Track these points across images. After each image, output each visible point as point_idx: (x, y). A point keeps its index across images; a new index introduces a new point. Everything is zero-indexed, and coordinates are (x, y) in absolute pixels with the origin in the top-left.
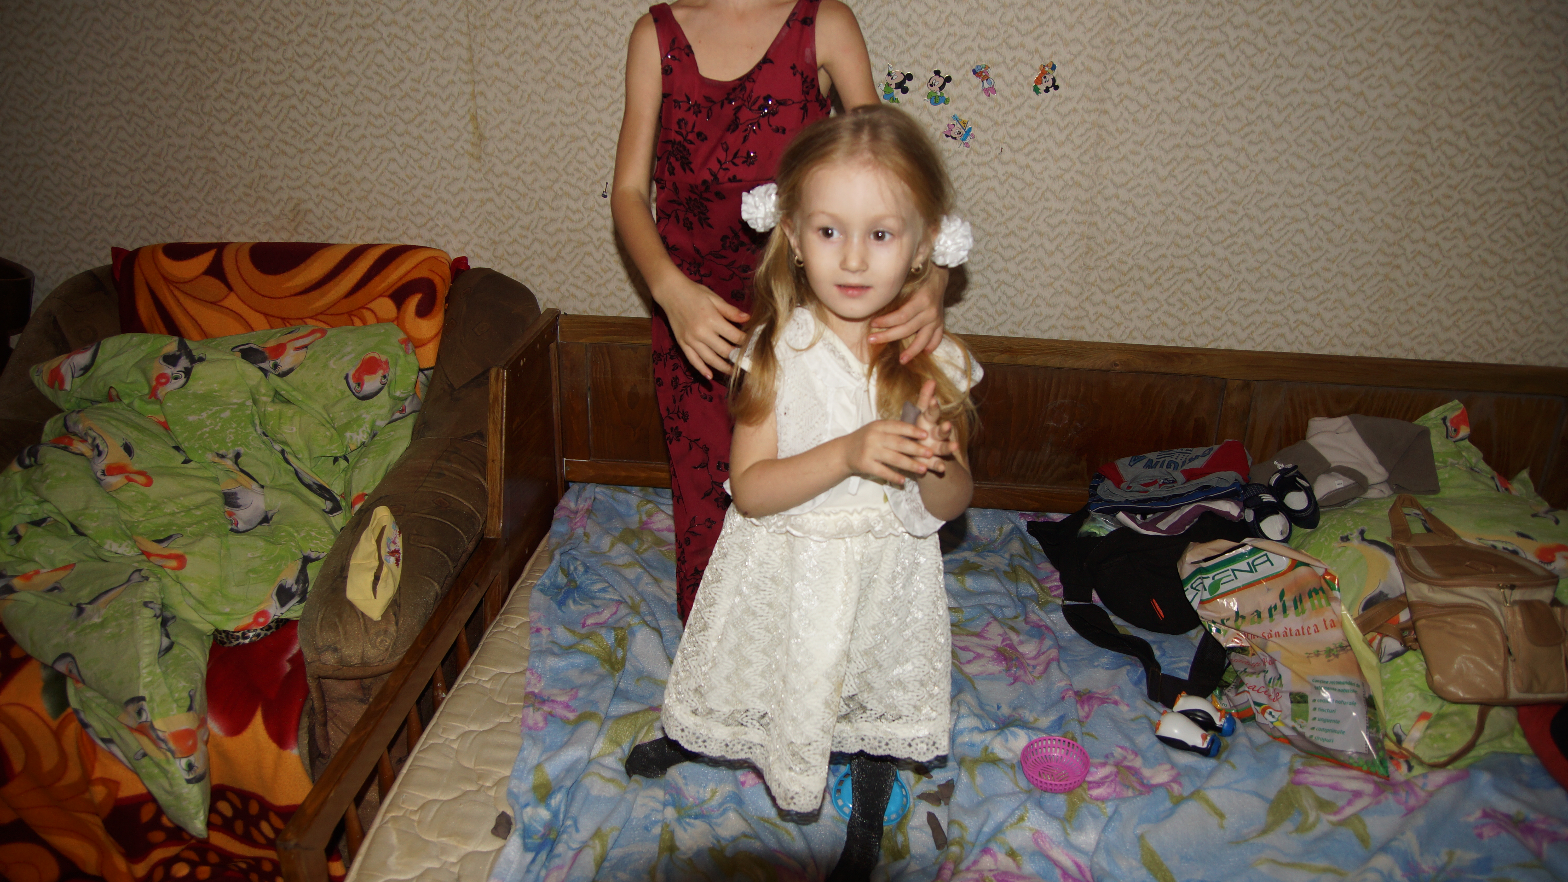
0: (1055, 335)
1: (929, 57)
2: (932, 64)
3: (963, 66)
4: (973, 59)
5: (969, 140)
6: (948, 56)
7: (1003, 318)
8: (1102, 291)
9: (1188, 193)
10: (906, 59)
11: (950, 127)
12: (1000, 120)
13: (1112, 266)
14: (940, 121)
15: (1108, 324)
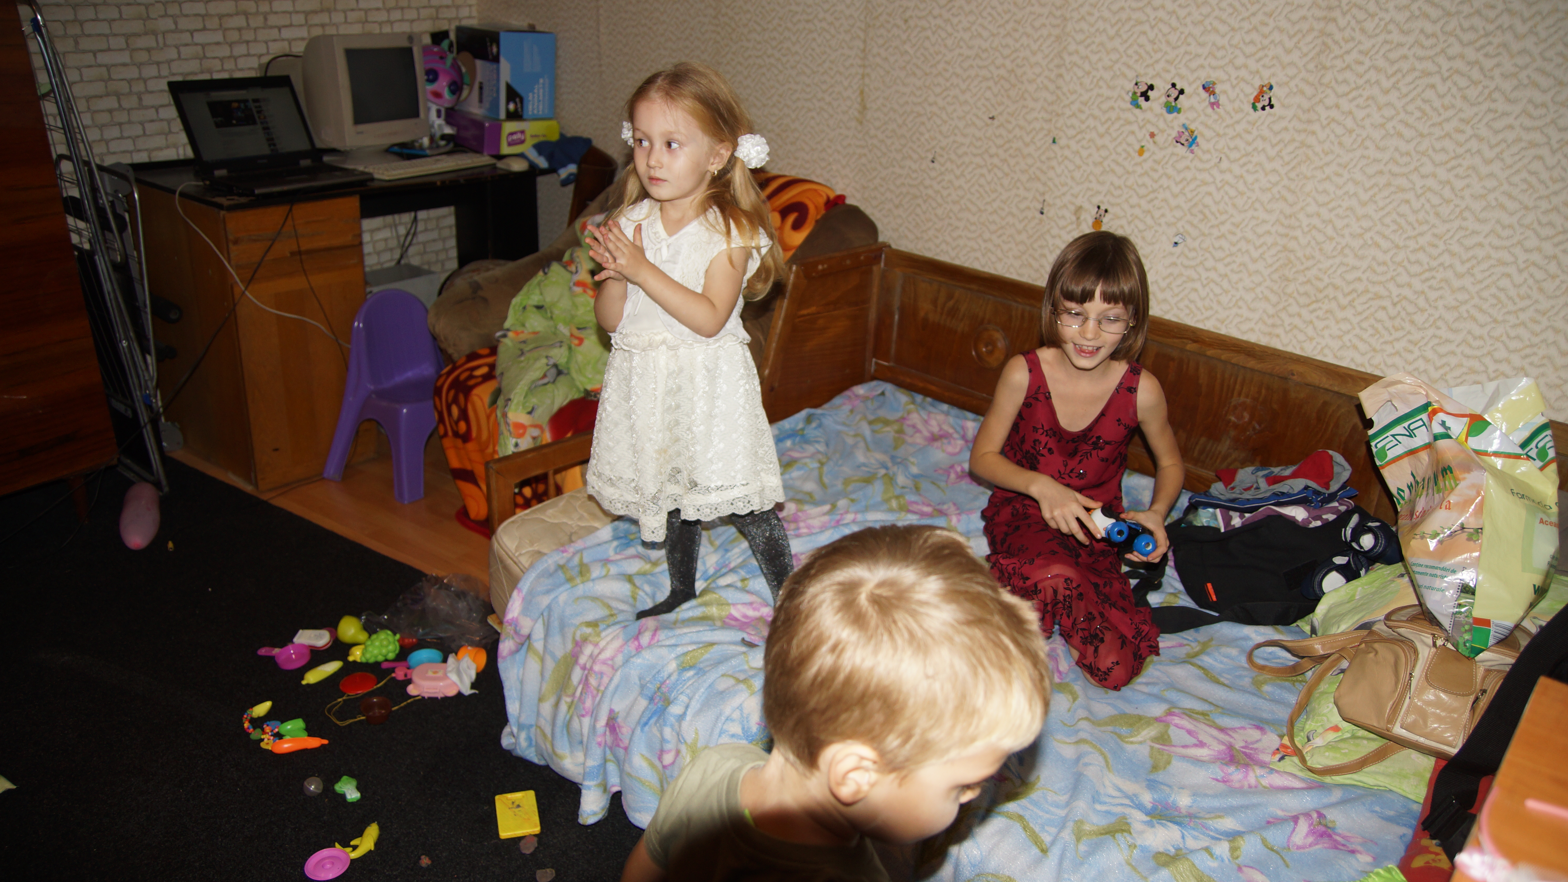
0: (1252, 338)
1: (1168, 71)
2: (1169, 78)
3: (1194, 81)
4: (1204, 76)
5: (1194, 147)
6: (1184, 71)
7: (1209, 313)
8: (1298, 303)
9: (1387, 220)
10: (1151, 72)
11: (1181, 134)
12: (1221, 132)
13: (1309, 281)
14: (1172, 128)
15: (1301, 337)
